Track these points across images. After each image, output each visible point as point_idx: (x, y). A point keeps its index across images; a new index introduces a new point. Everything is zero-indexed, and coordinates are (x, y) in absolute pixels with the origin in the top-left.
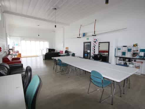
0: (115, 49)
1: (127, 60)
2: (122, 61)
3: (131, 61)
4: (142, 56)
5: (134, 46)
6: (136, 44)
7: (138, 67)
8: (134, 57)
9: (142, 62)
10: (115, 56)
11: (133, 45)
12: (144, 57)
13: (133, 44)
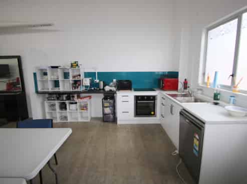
0: (35, 74)
1: (64, 97)
2: (54, 100)
3: (71, 98)
4: (88, 86)
5: (72, 66)
6: (76, 62)
7: (84, 107)
8: (76, 90)
9: (90, 97)
10: (37, 92)
11: (70, 65)
12: (90, 88)
13: (70, 63)
